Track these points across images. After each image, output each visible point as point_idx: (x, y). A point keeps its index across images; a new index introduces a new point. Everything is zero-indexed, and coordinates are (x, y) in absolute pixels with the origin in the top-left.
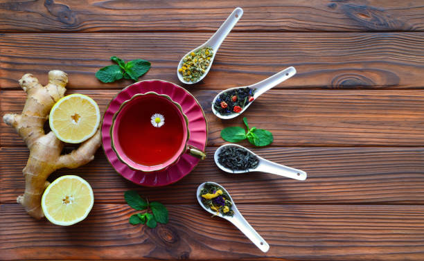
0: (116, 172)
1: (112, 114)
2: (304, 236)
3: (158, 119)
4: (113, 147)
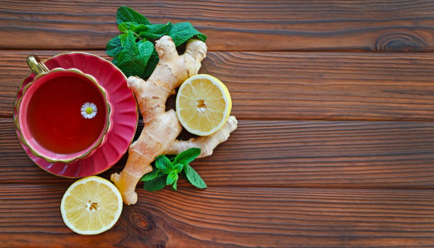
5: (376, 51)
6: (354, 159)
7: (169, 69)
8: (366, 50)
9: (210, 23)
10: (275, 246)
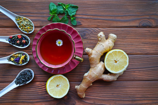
0: (39, 67)
1: (37, 39)
2: (128, 95)
3: (59, 42)
4: (37, 56)
5: (140, 27)
6: (135, 70)
7: (103, 46)
8: (137, 27)
9: (90, 16)
10: (114, 104)
